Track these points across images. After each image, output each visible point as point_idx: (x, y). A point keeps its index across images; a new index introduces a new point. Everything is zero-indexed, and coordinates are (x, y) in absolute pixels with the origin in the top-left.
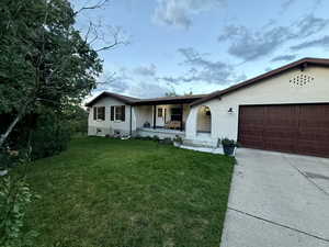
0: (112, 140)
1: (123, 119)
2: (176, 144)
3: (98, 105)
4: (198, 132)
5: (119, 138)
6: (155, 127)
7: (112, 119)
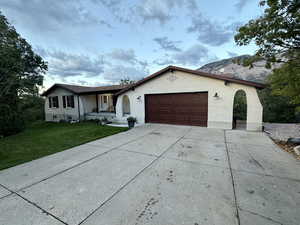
7: (65, 106)
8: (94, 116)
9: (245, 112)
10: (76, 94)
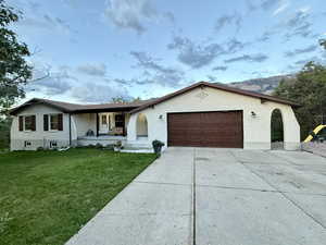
0: (47, 153)
1: (61, 129)
2: (116, 150)
3: (25, 114)
4: (138, 136)
5: (55, 150)
6: (98, 135)
7: (46, 129)
8: (94, 141)
9: (282, 132)
10: (66, 112)
